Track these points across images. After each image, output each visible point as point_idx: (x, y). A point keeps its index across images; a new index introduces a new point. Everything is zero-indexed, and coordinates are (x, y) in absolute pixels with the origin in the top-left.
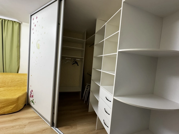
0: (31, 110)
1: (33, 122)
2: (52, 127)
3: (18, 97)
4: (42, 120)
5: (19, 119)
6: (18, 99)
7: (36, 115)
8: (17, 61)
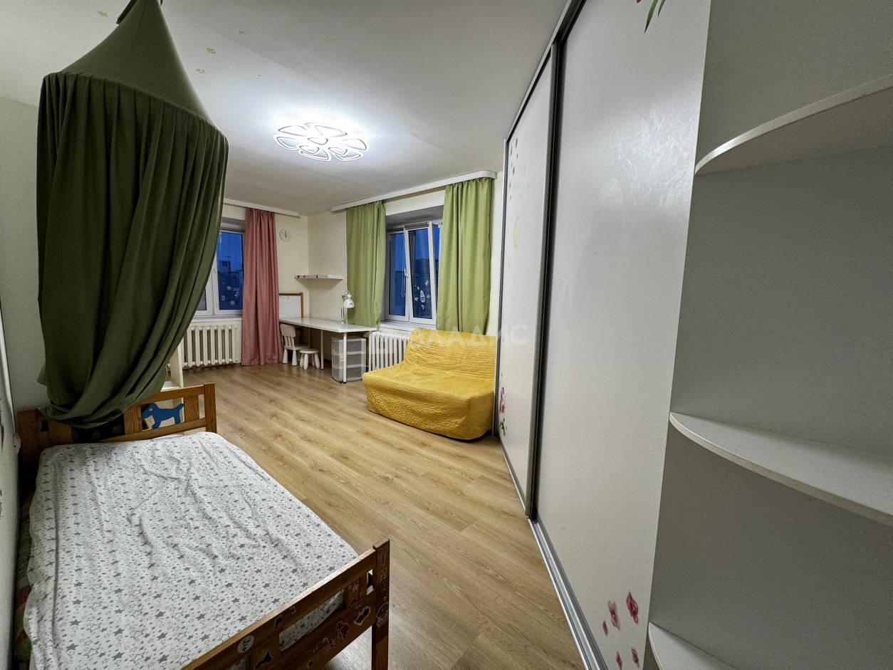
0: (498, 451)
1: (489, 481)
2: (529, 520)
3: (468, 398)
4: (513, 488)
5: (466, 458)
6: (470, 403)
7: (504, 469)
8: (484, 297)
